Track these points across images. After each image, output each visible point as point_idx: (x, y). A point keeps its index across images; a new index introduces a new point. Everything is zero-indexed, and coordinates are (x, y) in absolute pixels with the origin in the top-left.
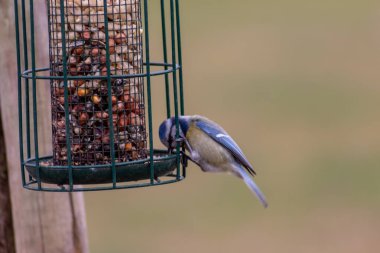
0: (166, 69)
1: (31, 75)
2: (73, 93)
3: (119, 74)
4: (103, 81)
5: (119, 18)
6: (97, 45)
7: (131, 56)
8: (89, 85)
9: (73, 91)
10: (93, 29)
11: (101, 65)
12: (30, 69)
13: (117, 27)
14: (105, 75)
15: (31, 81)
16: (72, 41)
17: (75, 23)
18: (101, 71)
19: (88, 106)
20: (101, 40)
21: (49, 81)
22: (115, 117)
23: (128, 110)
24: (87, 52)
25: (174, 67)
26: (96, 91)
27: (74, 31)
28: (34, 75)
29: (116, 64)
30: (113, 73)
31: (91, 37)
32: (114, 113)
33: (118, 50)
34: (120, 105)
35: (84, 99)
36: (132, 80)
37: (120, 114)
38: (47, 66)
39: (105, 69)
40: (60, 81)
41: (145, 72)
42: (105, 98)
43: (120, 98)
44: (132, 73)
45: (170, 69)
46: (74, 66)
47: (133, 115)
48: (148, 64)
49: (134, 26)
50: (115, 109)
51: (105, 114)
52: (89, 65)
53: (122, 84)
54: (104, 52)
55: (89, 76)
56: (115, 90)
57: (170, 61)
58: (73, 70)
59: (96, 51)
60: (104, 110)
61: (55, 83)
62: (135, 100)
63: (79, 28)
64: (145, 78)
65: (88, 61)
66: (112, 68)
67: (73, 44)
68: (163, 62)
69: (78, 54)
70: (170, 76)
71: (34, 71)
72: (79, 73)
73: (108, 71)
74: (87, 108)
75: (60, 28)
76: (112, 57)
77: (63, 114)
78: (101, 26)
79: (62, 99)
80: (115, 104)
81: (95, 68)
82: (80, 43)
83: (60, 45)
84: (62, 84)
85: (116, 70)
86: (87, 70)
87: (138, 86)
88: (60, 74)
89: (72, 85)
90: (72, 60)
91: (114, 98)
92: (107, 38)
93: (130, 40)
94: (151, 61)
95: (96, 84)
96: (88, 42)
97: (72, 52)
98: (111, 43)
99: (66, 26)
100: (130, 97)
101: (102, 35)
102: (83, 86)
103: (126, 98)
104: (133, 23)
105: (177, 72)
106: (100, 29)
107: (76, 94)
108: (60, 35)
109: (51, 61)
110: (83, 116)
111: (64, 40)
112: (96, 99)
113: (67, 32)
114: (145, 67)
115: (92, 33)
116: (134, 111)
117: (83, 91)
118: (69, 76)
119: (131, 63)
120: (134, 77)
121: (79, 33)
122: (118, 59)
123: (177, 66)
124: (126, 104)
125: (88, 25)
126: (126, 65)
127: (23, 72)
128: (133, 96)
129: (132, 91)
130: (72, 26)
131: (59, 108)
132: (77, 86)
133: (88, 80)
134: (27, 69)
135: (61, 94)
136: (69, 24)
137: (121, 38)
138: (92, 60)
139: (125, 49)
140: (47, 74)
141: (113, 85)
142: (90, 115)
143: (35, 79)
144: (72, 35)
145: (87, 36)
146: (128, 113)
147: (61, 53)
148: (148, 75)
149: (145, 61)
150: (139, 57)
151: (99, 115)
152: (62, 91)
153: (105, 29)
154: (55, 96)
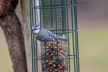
0: (74, 57)
1: (36, 58)
2: (48, 64)
3: (61, 58)
4: (56, 60)
5: (61, 42)
6: (55, 50)
7: (64, 53)
8: (52, 61)
9: (48, 63)
10: (53, 46)
11: (56, 56)
12: (36, 57)
13: (60, 45)
14: (57, 59)
15: (36, 60)
16: (48, 49)
17: (48, 44)
18: (56, 58)
19: (52, 67)
20: (56, 49)
21: (41, 60)
22: (60, 70)
23: (63, 68)
24: (52, 52)
25: (76, 56)
26: (54, 63)
27: (48, 46)
28: (37, 58)
29: (60, 55)
30: (59, 58)
31: (53, 48)
32: (59, 69)
33: (61, 51)
34: (61, 67)
35: (51, 65)
36: (65, 60)
37: (61, 70)
38: (41, 56)
39: (57, 57)
40: (44, 60)
41: (68, 58)
42: (57, 65)
43: (61, 65)
44: (64, 58)
45: (75, 57)
46: (48, 56)
47: (65, 70)
48: (69, 55)
49: (65, 45)
50: (60, 68)
51: (57, 70)
52: (52, 56)
53: (62, 61)
54: (57, 52)
55: (52, 59)
56: (60, 63)
57: (75, 55)
58: (48, 57)
59: (54, 52)
60: (57, 68)
61: (43, 61)
62: (65, 66)
63: (49, 45)
64: (68, 60)
65: (52, 54)
66: (59, 57)
67: (48, 50)
68: (73, 55)
69: (49, 53)
70: (75, 59)
71: (37, 57)
72: (49, 58)
73: (58, 57)
74: (52, 68)
75: (44, 45)
76: (59, 54)
77: (45, 70)
78: (56, 44)
79: (45, 65)
80: (60, 67)
81: (54, 57)
82: (50, 50)
83: (44, 50)
84: (45, 61)
85: (60, 57)
86: (52, 57)
87: (66, 62)
88: (44, 58)
89: (48, 61)
90: (48, 54)
91: (59, 65)
92: (58, 48)
93: (64, 49)
94: (70, 55)
95: (54, 61)
96: (52, 49)
97: (47, 52)
98: (59, 49)
99: (46, 45)
100: (64, 65)
101: (56, 47)
102: (51, 62)
103: (63, 65)
104: (65, 44)
105: (77, 58)
106: (55, 46)
107: (49, 64)
108: (44, 47)
109: (41, 54)
110: (51, 70)
111: (45, 49)
112: (54, 65)
113: (46, 46)
114: (68, 56)
115: (53, 47)
116: (65, 69)
117: (51, 63)
118: (47, 59)
119: (64, 55)
120: (65, 59)
121: (50, 47)
122: (61, 54)
123: (77, 56)
124: (63, 67)
125: (52, 44)
126: (63, 56)
127: (34, 58)
128: (65, 64)
129: (65, 63)
130: (48, 45)
131: (44, 68)
132: (49, 62)
133: (52, 60)
134: (35, 57)
135: (44, 64)
136: (47, 44)
137: (61, 48)
138: (53, 54)
139: (62, 51)
140: (40, 58)
141: (59, 62)
142: (53, 70)
143: (37, 59)
144: (47, 47)
145: (52, 47)
146: (63, 69)
147: (44, 52)
148: (69, 59)
149: (68, 55)
150: (67, 53)
151: (55, 70)
152: (45, 63)
153: (57, 46)
154: (43, 64)
